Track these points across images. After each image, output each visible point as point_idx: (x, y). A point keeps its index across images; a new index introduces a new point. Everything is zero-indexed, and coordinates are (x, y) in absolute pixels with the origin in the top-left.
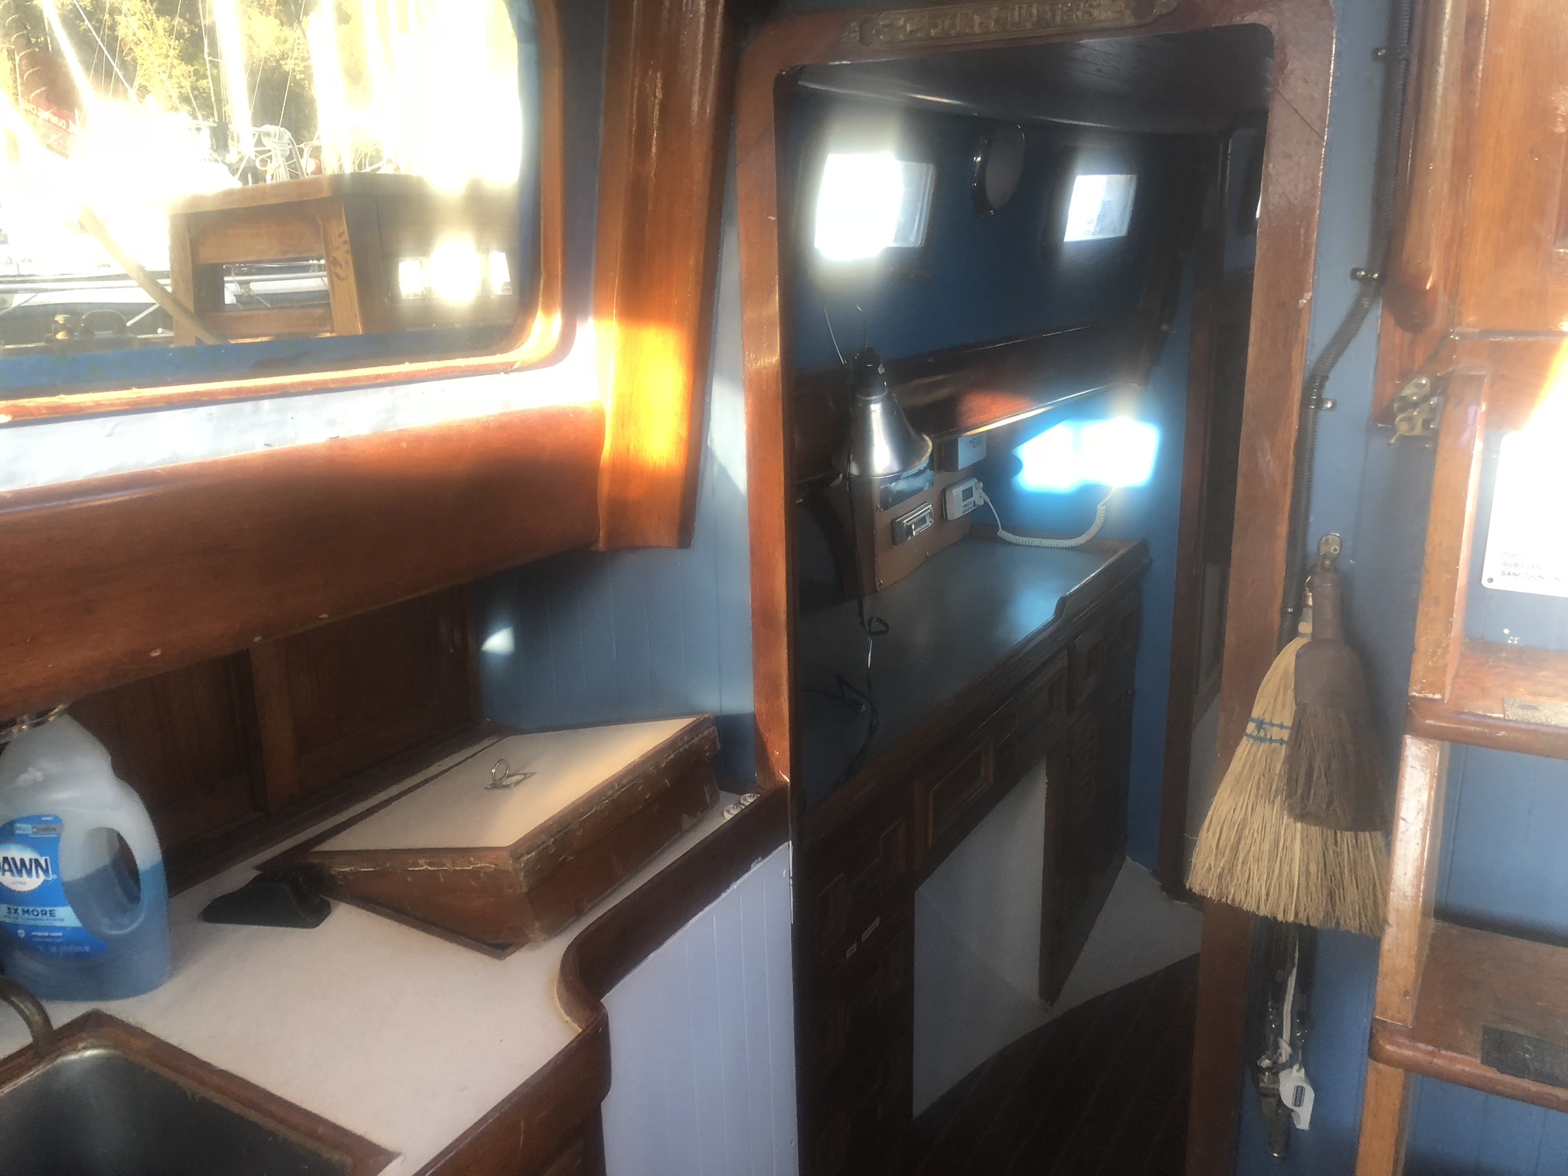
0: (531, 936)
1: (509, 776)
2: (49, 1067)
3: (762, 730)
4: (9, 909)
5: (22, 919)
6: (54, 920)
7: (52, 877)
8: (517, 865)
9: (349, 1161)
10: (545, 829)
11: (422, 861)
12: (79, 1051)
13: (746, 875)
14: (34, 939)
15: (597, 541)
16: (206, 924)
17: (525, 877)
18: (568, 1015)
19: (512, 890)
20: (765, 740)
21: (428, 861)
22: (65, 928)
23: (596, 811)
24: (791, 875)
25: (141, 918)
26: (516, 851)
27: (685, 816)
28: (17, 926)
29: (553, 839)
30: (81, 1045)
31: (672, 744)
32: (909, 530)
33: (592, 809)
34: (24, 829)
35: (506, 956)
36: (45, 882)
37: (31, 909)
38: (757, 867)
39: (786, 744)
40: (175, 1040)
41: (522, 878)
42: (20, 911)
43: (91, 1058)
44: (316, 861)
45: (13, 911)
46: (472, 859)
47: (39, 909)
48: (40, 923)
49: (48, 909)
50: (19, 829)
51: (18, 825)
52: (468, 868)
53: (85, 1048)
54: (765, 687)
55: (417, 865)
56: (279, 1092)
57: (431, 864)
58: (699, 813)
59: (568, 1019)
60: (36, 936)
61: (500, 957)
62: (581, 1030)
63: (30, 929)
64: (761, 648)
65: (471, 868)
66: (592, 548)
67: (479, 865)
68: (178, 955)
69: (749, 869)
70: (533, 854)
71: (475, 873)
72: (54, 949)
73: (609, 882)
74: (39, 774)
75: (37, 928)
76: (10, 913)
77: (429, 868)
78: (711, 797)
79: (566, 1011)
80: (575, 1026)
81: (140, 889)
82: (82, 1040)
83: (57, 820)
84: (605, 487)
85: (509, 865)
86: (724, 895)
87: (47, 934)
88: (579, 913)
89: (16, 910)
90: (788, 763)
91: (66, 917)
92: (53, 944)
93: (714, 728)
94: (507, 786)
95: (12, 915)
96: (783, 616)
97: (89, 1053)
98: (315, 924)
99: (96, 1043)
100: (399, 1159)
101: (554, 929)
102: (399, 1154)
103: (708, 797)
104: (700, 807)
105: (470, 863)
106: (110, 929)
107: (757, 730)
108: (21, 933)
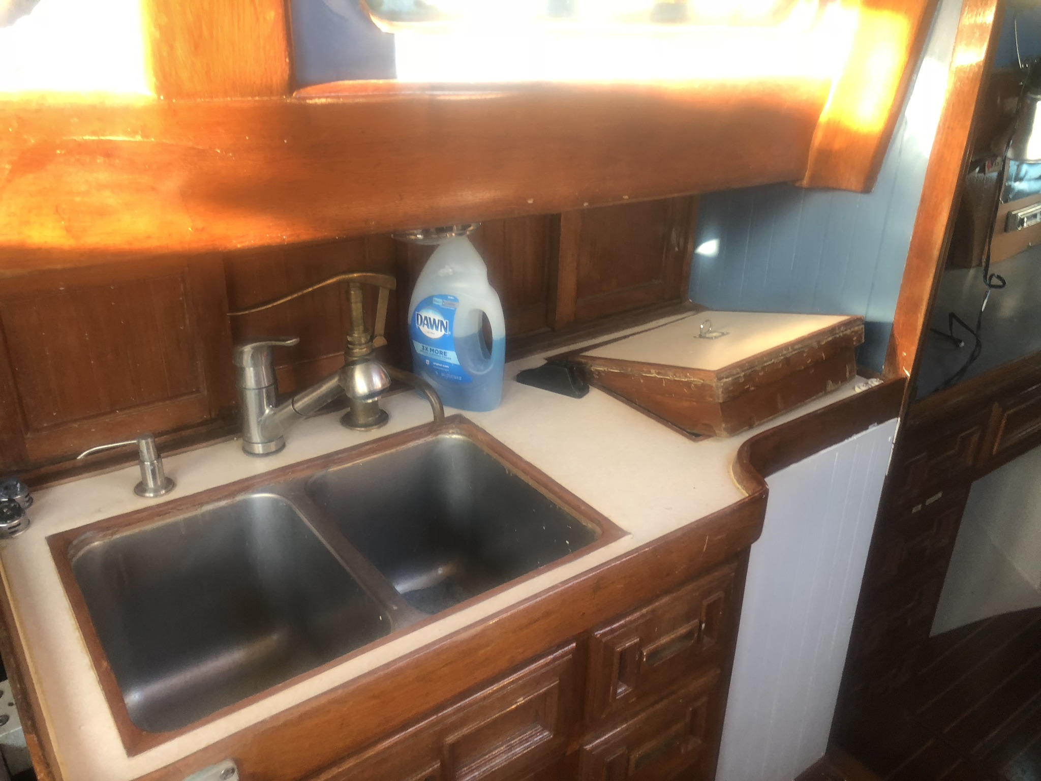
0: (717, 432)
1: (711, 332)
2: (434, 438)
3: (896, 335)
4: (423, 347)
5: (429, 354)
6: (446, 358)
7: (448, 333)
8: (719, 384)
9: (598, 530)
10: (740, 365)
11: (653, 371)
12: (449, 433)
13: (864, 433)
14: (434, 367)
15: (802, 179)
16: (518, 383)
17: (722, 392)
18: (739, 484)
19: (712, 399)
20: (897, 343)
21: (657, 371)
22: (451, 364)
23: (774, 363)
24: (894, 442)
25: (491, 367)
26: (720, 374)
27: (830, 382)
28: (426, 358)
29: (743, 373)
30: (451, 431)
31: (832, 330)
32: (1022, 221)
33: (771, 360)
34: (438, 302)
35: (698, 441)
36: (445, 335)
37: (435, 349)
38: (873, 429)
39: (913, 349)
40: (501, 439)
41: (720, 393)
42: (429, 349)
43: (455, 439)
44: (583, 361)
45: (425, 348)
46: (688, 374)
47: (439, 350)
48: (438, 358)
49: (443, 351)
50: (436, 301)
51: (436, 299)
52: (683, 380)
53: (453, 433)
54: (906, 306)
55: (650, 373)
56: (559, 481)
57: (659, 373)
58: (840, 382)
59: (739, 486)
60: (435, 365)
61: (694, 440)
62: (747, 495)
63: (432, 360)
64: (912, 274)
65: (686, 380)
66: (797, 184)
67: (692, 379)
68: (504, 396)
69: (866, 428)
70: (730, 379)
71: (688, 384)
72: (443, 375)
73: (773, 411)
74: (451, 270)
75: (436, 361)
76: (423, 349)
77: (657, 376)
78: (850, 373)
79: (738, 481)
80: (744, 492)
81: (491, 354)
82: (452, 428)
83: (456, 300)
84: (818, 138)
85: (714, 383)
86: (846, 441)
87: (441, 365)
88: (751, 426)
89: (427, 349)
90: (912, 363)
91: (452, 357)
92: (444, 372)
93: (863, 326)
94: (711, 338)
95: (425, 351)
96: (936, 253)
97: (454, 436)
98: (580, 397)
99: (459, 432)
100: (630, 536)
101: (733, 431)
102: (629, 533)
103: (848, 373)
104: (841, 379)
105: (686, 376)
106: (475, 370)
107: (892, 336)
108: (428, 362)
